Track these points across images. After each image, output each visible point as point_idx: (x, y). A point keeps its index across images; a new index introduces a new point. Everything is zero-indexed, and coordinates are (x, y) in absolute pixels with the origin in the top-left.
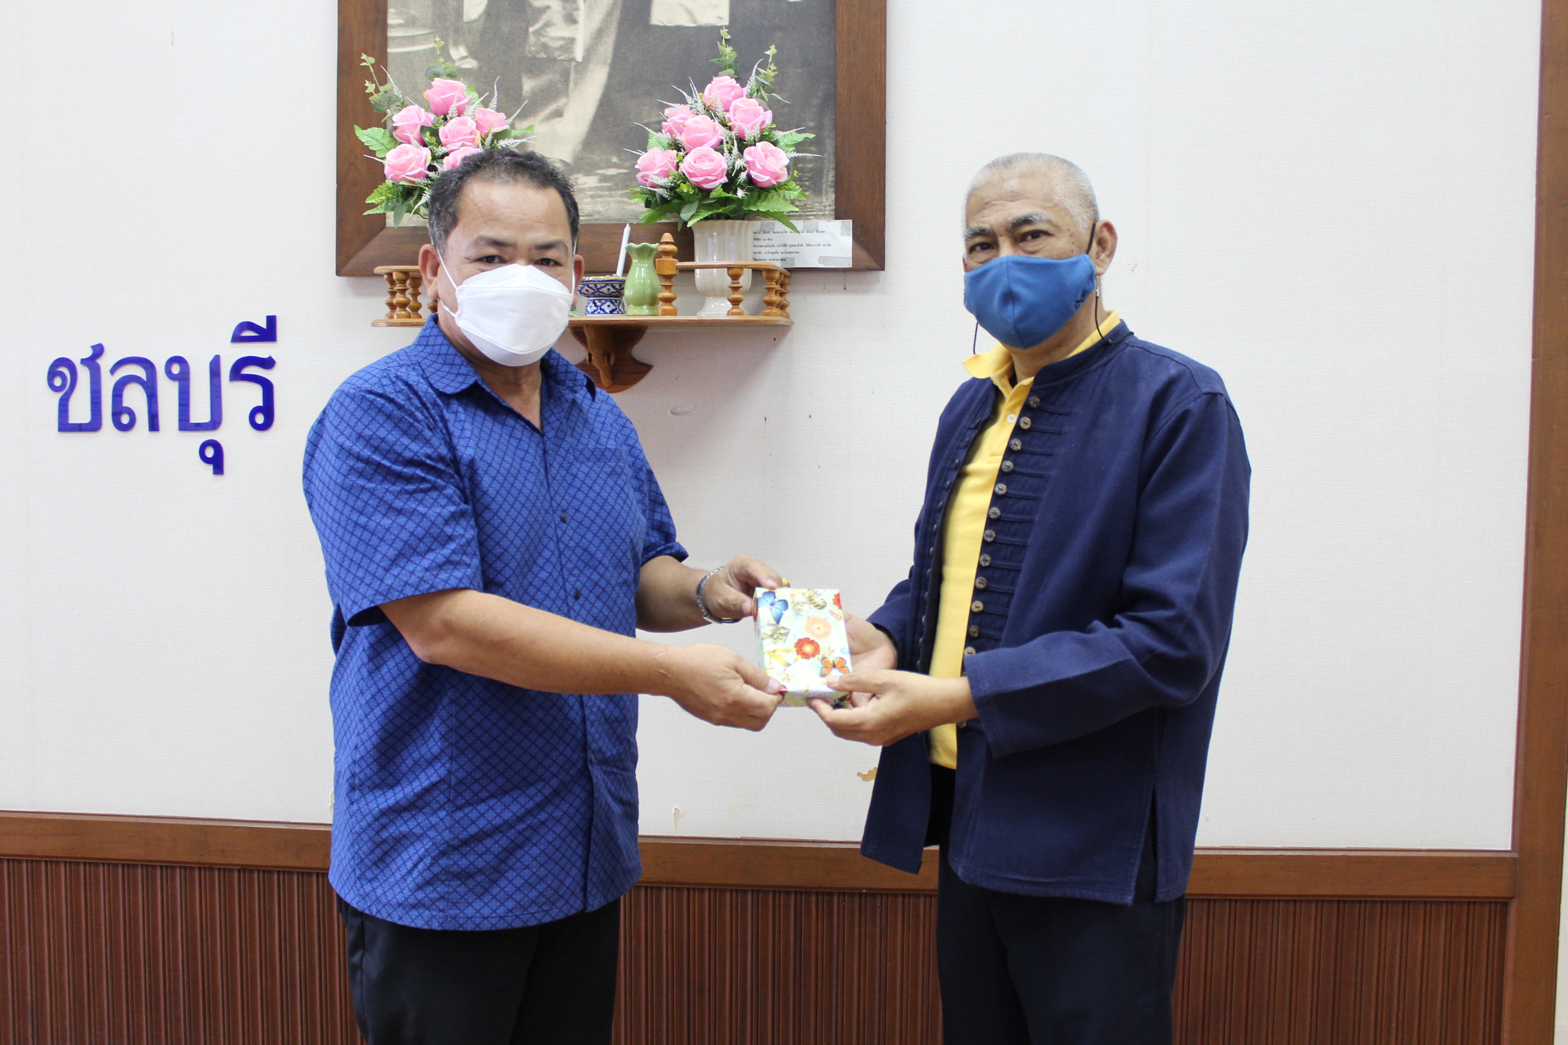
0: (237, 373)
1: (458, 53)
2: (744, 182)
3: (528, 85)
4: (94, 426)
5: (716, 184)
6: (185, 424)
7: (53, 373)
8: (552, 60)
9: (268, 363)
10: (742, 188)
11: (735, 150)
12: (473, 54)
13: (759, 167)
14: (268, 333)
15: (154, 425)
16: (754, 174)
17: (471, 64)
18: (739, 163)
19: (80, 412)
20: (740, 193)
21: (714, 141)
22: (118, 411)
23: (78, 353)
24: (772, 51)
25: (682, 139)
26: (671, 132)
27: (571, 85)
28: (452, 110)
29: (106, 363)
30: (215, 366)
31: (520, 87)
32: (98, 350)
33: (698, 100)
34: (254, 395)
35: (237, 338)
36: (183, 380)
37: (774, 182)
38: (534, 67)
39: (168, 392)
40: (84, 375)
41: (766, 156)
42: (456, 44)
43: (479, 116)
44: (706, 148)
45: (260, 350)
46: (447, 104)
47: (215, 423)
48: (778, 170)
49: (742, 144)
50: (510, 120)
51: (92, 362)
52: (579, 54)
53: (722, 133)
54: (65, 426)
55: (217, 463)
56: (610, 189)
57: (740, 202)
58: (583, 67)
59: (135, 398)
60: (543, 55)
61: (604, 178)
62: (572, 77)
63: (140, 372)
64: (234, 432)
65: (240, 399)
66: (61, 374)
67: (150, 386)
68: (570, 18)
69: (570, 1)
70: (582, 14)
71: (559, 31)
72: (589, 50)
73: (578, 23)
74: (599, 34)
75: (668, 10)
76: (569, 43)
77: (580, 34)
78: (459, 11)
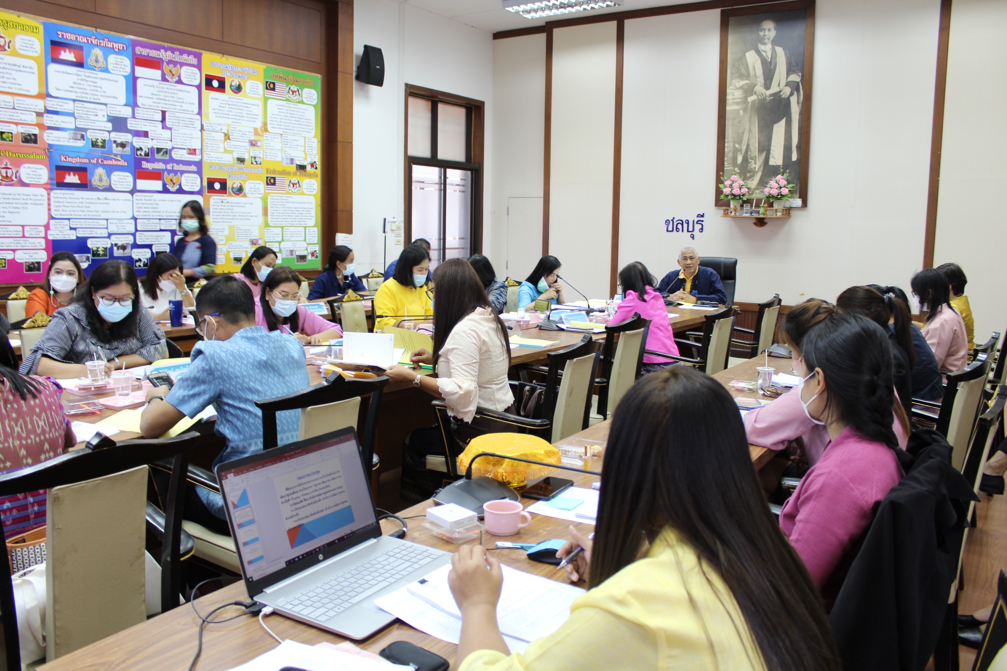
0: (697, 223)
1: (736, 169)
2: (781, 194)
3: (748, 175)
4: (672, 231)
5: (776, 195)
6: (688, 231)
7: (666, 222)
8: (752, 171)
9: (702, 221)
12: (739, 169)
13: (783, 192)
14: (702, 216)
15: (683, 231)
17: (738, 171)
18: (780, 191)
19: (670, 228)
20: (780, 196)
21: (776, 188)
22: (677, 228)
23: (670, 219)
27: (755, 175)
29: (675, 220)
30: (693, 221)
31: (746, 175)
32: (674, 218)
34: (700, 226)
35: (698, 217)
36: (688, 223)
37: (786, 194)
38: (749, 172)
39: (685, 225)
40: (671, 222)
41: (785, 190)
45: (701, 219)
46: (734, 180)
47: (693, 231)
48: (787, 192)
49: (781, 188)
51: (672, 220)
52: (757, 170)
53: (778, 186)
54: (668, 231)
55: (693, 238)
56: (761, 193)
57: (780, 198)
58: (757, 172)
59: (680, 226)
60: (750, 170)
61: (760, 191)
63: (681, 222)
64: (696, 233)
65: (697, 227)
66: (667, 222)
67: (682, 224)
68: (755, 164)
69: (755, 161)
70: (757, 163)
71: (753, 166)
72: (759, 169)
73: (757, 165)
74: (760, 166)
75: (772, 162)
76: (755, 168)
77: (757, 166)
78: (737, 162)
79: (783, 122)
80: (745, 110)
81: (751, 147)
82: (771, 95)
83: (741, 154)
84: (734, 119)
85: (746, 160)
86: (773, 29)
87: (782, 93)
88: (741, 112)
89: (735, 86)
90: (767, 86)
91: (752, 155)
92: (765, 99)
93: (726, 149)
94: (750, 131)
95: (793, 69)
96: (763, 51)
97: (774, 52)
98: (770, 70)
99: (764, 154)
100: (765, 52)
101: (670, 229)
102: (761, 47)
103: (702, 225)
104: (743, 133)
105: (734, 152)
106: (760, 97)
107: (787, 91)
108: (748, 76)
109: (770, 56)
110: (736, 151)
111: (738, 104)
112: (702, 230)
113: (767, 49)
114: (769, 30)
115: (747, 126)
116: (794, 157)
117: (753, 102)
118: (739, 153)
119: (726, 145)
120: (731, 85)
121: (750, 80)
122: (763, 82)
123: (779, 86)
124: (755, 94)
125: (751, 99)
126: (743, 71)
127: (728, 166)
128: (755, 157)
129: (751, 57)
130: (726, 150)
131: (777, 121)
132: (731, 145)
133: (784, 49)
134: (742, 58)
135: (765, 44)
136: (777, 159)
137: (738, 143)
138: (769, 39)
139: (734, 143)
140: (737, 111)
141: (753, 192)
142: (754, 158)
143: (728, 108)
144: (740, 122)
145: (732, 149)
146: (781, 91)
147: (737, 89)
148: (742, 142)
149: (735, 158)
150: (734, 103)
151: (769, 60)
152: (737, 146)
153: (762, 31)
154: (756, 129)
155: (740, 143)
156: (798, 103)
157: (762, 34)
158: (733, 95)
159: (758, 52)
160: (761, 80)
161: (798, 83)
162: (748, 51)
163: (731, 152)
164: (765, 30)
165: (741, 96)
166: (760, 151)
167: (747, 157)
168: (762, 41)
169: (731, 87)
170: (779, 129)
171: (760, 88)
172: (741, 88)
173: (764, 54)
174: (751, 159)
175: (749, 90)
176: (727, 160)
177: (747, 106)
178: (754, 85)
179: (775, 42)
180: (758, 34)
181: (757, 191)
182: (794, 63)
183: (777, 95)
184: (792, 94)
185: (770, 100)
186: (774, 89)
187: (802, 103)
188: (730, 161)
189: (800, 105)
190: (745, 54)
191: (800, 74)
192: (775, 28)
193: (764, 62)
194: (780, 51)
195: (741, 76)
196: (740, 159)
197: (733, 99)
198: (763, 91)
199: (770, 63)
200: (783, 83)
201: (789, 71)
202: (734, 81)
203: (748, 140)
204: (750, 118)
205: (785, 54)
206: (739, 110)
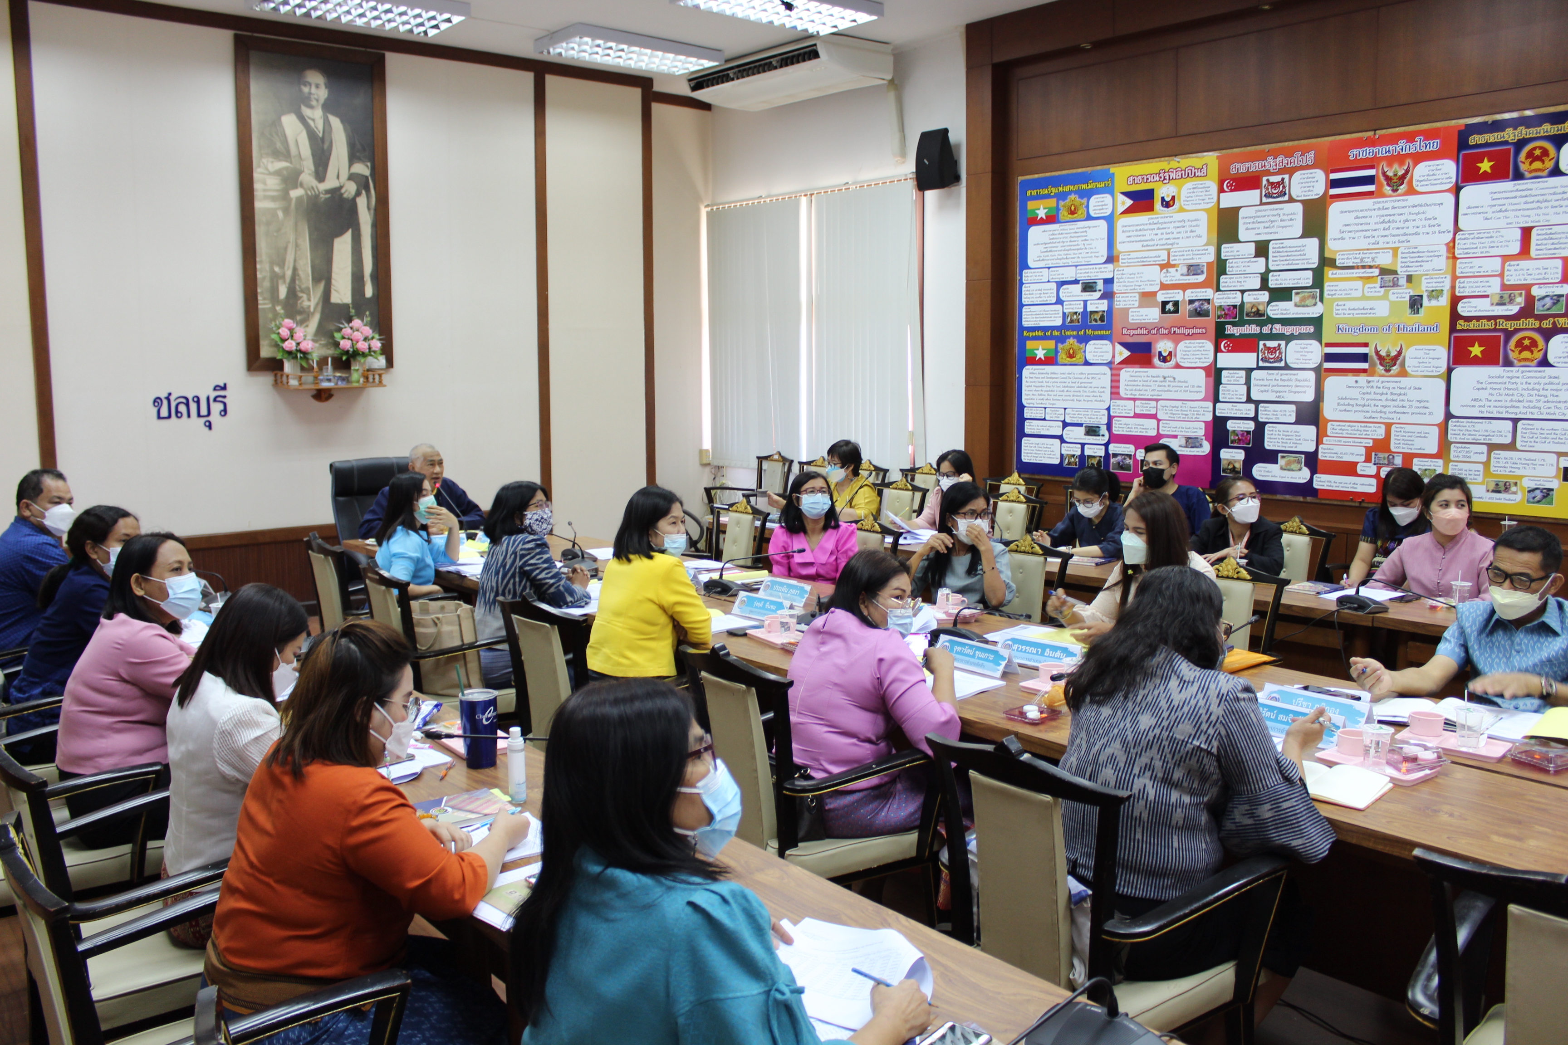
0: (215, 400)
1: (278, 308)
4: (169, 417)
6: (199, 415)
7: (155, 401)
8: (304, 310)
9: (225, 397)
14: (224, 388)
15: (189, 416)
17: (282, 312)
19: (164, 412)
22: (177, 412)
23: (163, 395)
27: (310, 318)
29: (172, 398)
30: (208, 399)
32: (170, 394)
34: (221, 407)
35: (215, 389)
36: (198, 402)
38: (300, 313)
39: (193, 407)
40: (165, 402)
42: (277, 306)
45: (222, 393)
47: (208, 415)
51: (168, 399)
52: (312, 309)
54: (159, 417)
55: (210, 427)
58: (313, 313)
59: (182, 408)
60: (302, 309)
61: (321, 345)
62: (310, 315)
63: (184, 401)
64: (215, 417)
65: (216, 408)
66: (157, 401)
67: (187, 405)
68: (309, 300)
69: (309, 295)
70: (312, 299)
71: (306, 303)
72: (315, 309)
73: (311, 301)
74: (317, 305)
75: (335, 299)
76: (309, 307)
77: (312, 305)
78: (278, 296)
79: (348, 236)
80: (286, 210)
81: (301, 273)
82: (327, 192)
83: (284, 282)
84: (268, 224)
85: (292, 293)
86: (323, 87)
87: (343, 191)
88: (280, 214)
89: (267, 169)
90: (320, 176)
91: (303, 286)
92: (317, 196)
93: (258, 273)
94: (297, 246)
95: (358, 154)
96: (310, 118)
97: (327, 122)
98: (323, 150)
99: (322, 285)
100: (313, 120)
102: (306, 112)
103: (225, 404)
104: (286, 249)
105: (272, 280)
106: (309, 193)
107: (350, 189)
108: (286, 155)
109: (321, 127)
110: (275, 279)
111: (273, 199)
112: (224, 412)
113: (315, 115)
114: (317, 86)
115: (292, 238)
116: (369, 292)
117: (299, 199)
118: (280, 282)
119: (258, 266)
120: (259, 166)
121: (291, 163)
122: (312, 168)
123: (338, 177)
124: (302, 185)
125: (295, 193)
126: (279, 145)
127: (263, 304)
128: (308, 289)
129: (290, 123)
130: (259, 275)
131: (340, 233)
132: (267, 267)
133: (342, 122)
134: (276, 123)
135: (311, 107)
136: (342, 293)
137: (278, 265)
138: (317, 100)
139: (272, 264)
140: (274, 213)
142: (307, 291)
143: (258, 205)
144: (278, 230)
145: (268, 275)
146: (341, 187)
147: (270, 174)
148: (284, 264)
149: (274, 290)
150: (266, 198)
151: (321, 135)
152: (277, 269)
153: (305, 85)
154: (305, 244)
155: (282, 264)
156: (369, 208)
157: (306, 90)
158: (265, 183)
159: (302, 119)
160: (308, 165)
161: (367, 178)
162: (284, 113)
163: (268, 279)
164: (310, 85)
165: (278, 187)
166: (316, 280)
167: (295, 288)
168: (306, 101)
169: (259, 170)
170: (343, 245)
171: (308, 178)
172: (278, 173)
173: (311, 123)
174: (302, 291)
175: (291, 179)
176: (262, 293)
177: (290, 205)
178: (299, 173)
179: (328, 107)
180: (300, 90)
182: (358, 146)
183: (336, 192)
184: (358, 194)
185: (326, 199)
186: (331, 183)
187: (375, 210)
188: (267, 295)
189: (372, 212)
190: (280, 119)
191: (369, 164)
192: (325, 84)
193: (312, 135)
194: (336, 122)
195: (277, 154)
196: (283, 292)
197: (265, 190)
198: (314, 182)
199: (323, 139)
200: (344, 175)
201: (353, 158)
202: (264, 160)
203: (295, 261)
204: (296, 225)
205: (345, 129)
206: (275, 210)
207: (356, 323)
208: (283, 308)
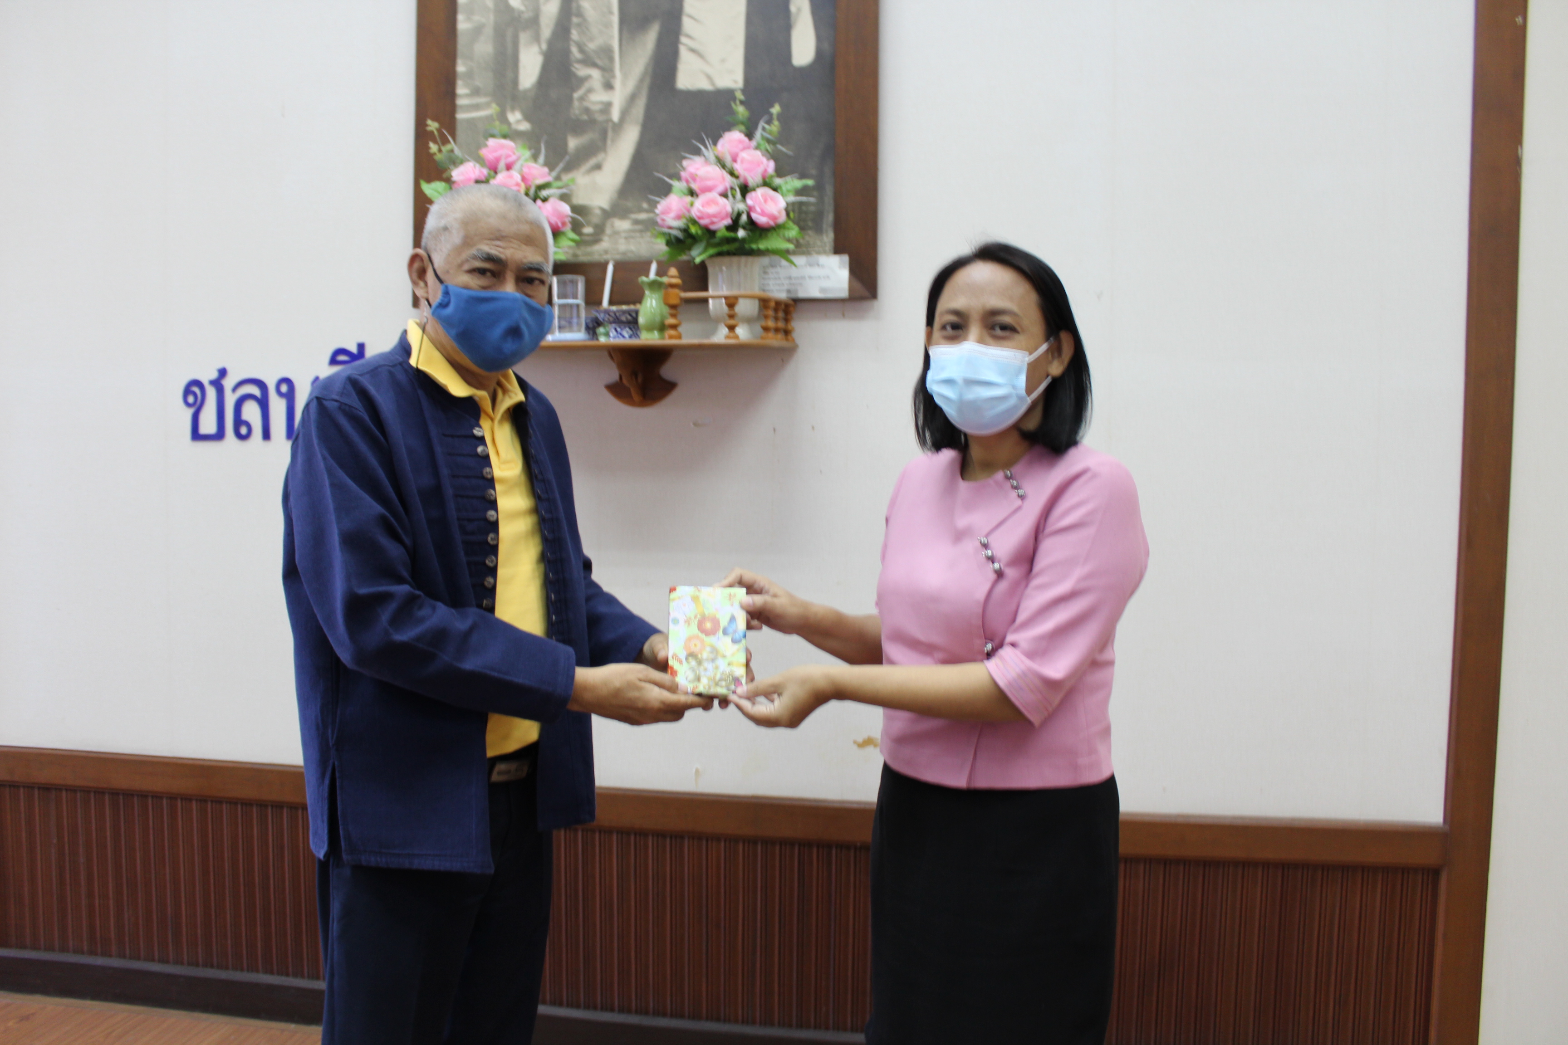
1: (514, 113)
2: (746, 223)
3: (573, 143)
5: (721, 225)
8: (592, 122)
10: (744, 228)
11: (738, 195)
12: (526, 114)
13: (758, 209)
16: (754, 216)
18: (741, 206)
20: (741, 233)
21: (721, 188)
24: (776, 109)
25: (695, 186)
26: (687, 181)
27: (609, 142)
28: (502, 165)
31: (565, 144)
33: (710, 153)
37: (772, 223)
38: (578, 127)
41: (766, 201)
42: (513, 109)
43: (525, 170)
44: (714, 195)
46: (498, 160)
48: (775, 213)
49: (745, 189)
50: (554, 174)
52: (615, 116)
53: (729, 180)
56: (641, 231)
57: (743, 240)
58: (618, 127)
60: (585, 117)
61: (636, 222)
62: (610, 134)
68: (609, 86)
69: (607, 71)
70: (617, 83)
71: (599, 97)
72: (624, 113)
73: (615, 92)
74: (632, 99)
75: (691, 76)
76: (608, 105)
77: (617, 98)
78: (515, 81)
83: (537, 39)
85: (558, 67)
91: (592, 46)
93: (460, 17)
99: (650, 38)
101: (208, 425)
105: (499, 34)
110: (509, 28)
116: (804, 47)
118: (524, 37)
128: (607, 51)
130: (463, 24)
136: (716, 59)
141: (600, 230)
142: (602, 59)
145: (489, 20)
149: (507, 65)
163: (489, 31)
167: (567, 52)
174: (588, 62)
176: (470, 75)
181: (623, 225)
188: (484, 80)
196: (530, 67)
207: (733, 138)
208: (527, 117)
